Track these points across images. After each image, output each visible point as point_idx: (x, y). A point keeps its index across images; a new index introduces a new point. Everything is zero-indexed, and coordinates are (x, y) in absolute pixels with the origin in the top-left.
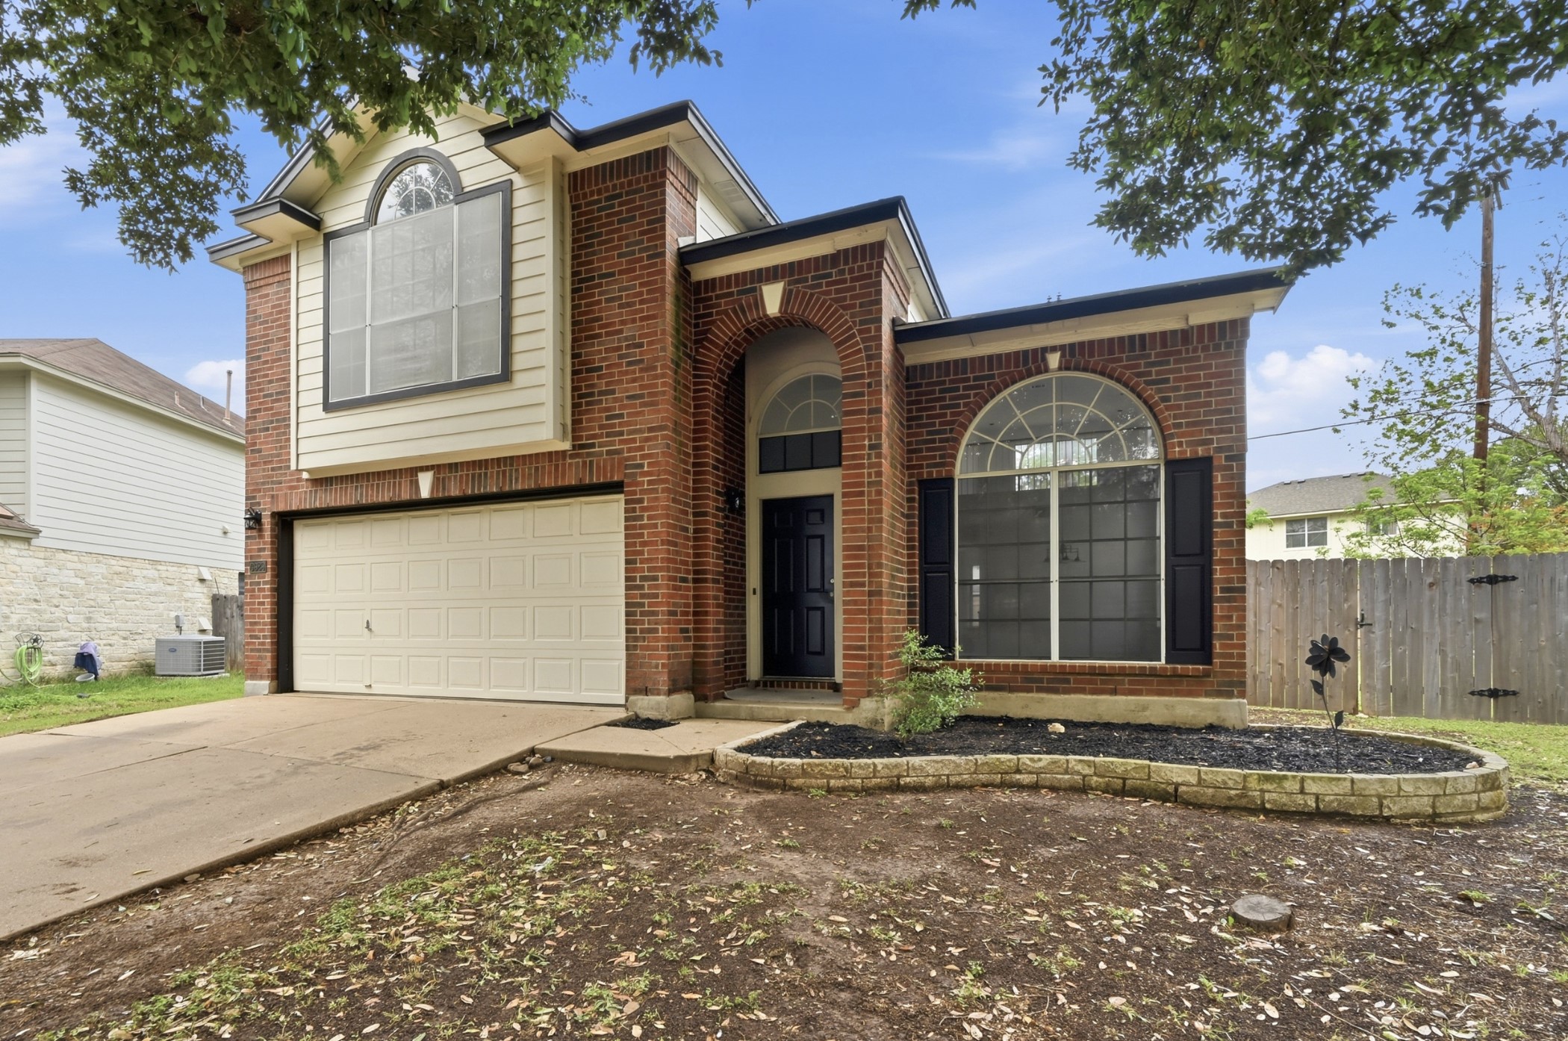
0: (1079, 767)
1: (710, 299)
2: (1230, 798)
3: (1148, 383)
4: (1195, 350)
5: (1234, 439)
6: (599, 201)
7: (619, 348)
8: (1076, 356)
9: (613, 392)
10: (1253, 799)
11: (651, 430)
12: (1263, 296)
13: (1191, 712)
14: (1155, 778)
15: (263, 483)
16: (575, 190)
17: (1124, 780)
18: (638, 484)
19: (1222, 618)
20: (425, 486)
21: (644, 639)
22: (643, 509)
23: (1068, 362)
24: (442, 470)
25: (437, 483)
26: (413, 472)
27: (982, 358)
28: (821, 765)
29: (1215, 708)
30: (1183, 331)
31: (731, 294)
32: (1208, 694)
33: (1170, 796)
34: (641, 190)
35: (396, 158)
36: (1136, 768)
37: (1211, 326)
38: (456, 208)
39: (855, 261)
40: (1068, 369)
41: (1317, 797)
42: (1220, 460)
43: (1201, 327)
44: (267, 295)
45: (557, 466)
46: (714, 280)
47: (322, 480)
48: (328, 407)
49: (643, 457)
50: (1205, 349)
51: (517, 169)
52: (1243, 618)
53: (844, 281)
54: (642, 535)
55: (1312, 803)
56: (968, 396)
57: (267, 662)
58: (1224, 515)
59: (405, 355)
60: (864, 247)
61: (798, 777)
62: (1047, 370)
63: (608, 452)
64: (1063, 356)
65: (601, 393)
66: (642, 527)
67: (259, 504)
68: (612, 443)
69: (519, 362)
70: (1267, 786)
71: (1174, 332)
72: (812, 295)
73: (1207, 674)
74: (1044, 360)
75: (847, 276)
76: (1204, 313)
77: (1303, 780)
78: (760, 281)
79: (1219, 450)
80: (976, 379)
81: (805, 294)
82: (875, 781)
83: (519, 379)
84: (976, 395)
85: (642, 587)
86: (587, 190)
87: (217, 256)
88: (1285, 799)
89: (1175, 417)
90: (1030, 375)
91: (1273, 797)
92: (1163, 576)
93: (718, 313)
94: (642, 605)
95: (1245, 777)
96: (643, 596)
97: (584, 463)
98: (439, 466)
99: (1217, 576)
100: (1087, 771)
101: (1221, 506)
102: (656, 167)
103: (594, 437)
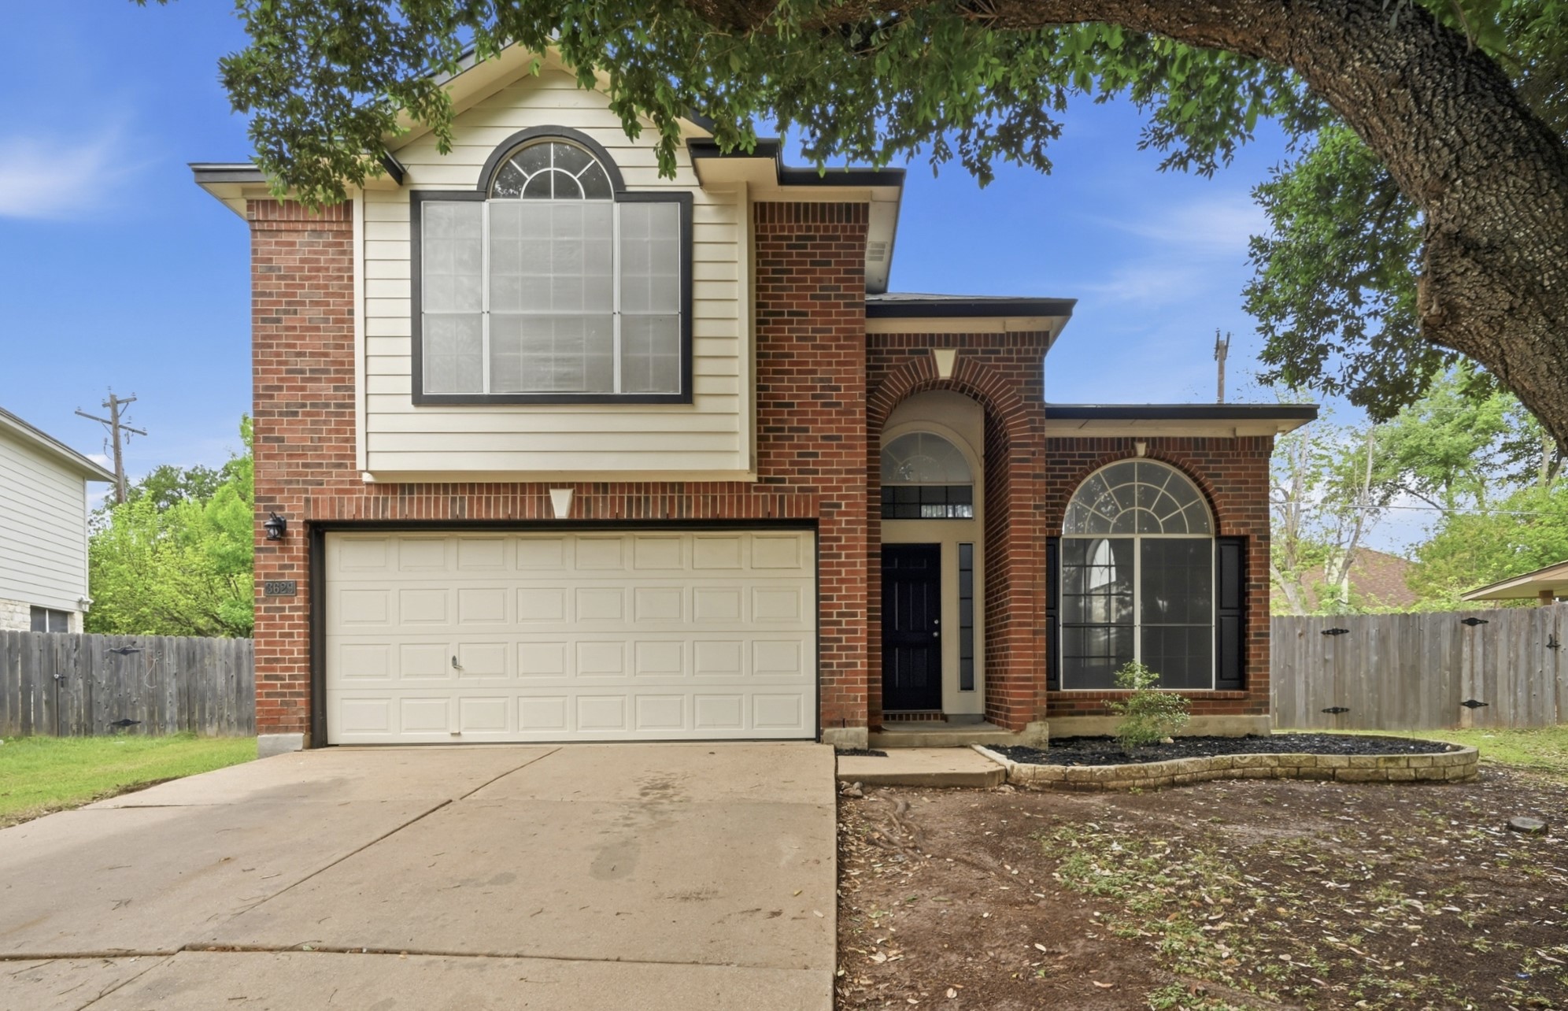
0: (1269, 762)
1: (881, 352)
2: (1368, 775)
3: (1207, 475)
4: (1238, 455)
5: (1263, 524)
6: (789, 238)
7: (814, 388)
8: (1157, 447)
9: (806, 430)
10: (1381, 774)
11: (848, 472)
12: (1283, 423)
13: (1236, 726)
14: (1320, 765)
15: (290, 482)
16: (763, 220)
17: (1298, 768)
18: (834, 523)
19: (1255, 655)
20: (561, 505)
21: (841, 673)
22: (840, 548)
23: (1152, 452)
24: (584, 489)
25: (576, 503)
26: (542, 488)
27: (1085, 439)
28: (1129, 768)
29: (1251, 722)
30: (1231, 439)
31: (903, 352)
32: (1246, 712)
33: (1331, 776)
34: (838, 238)
35: (530, 129)
36: (1307, 759)
37: (1250, 438)
38: (617, 206)
39: (1023, 344)
40: (1150, 457)
41: (1416, 769)
42: (1254, 539)
43: (1244, 438)
44: (293, 244)
45: (739, 499)
46: (885, 336)
47: (392, 486)
48: (420, 399)
49: (840, 497)
50: (1245, 455)
51: (701, 184)
52: (1268, 655)
53: (1011, 360)
54: (839, 573)
55: (1413, 774)
56: (1074, 470)
57: (300, 709)
58: (1257, 580)
59: (541, 354)
60: (1031, 334)
61: (1112, 780)
62: (1135, 455)
63: (800, 489)
64: (1147, 446)
65: (791, 429)
66: (839, 564)
67: (281, 508)
68: (806, 481)
69: (701, 386)
70: (1391, 765)
71: (1225, 439)
72: (983, 367)
73: (1246, 697)
74: (1133, 447)
75: (1015, 356)
76: (1247, 429)
77: (1408, 760)
78: (932, 344)
79: (1254, 531)
80: (1080, 456)
81: (976, 365)
82: (1163, 779)
83: (703, 404)
84: (1080, 469)
85: (839, 623)
86: (776, 223)
87: (207, 177)
88: (1399, 772)
89: (1226, 503)
90: (1123, 457)
91: (1393, 772)
92: (1214, 623)
93: (889, 367)
94: (839, 640)
95: (1377, 759)
96: (840, 631)
97: (773, 498)
98: (580, 485)
99: (1252, 624)
100: (1275, 763)
101: (1255, 572)
102: (857, 220)
103: (784, 472)
